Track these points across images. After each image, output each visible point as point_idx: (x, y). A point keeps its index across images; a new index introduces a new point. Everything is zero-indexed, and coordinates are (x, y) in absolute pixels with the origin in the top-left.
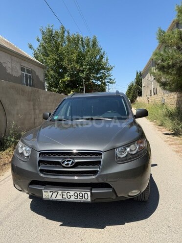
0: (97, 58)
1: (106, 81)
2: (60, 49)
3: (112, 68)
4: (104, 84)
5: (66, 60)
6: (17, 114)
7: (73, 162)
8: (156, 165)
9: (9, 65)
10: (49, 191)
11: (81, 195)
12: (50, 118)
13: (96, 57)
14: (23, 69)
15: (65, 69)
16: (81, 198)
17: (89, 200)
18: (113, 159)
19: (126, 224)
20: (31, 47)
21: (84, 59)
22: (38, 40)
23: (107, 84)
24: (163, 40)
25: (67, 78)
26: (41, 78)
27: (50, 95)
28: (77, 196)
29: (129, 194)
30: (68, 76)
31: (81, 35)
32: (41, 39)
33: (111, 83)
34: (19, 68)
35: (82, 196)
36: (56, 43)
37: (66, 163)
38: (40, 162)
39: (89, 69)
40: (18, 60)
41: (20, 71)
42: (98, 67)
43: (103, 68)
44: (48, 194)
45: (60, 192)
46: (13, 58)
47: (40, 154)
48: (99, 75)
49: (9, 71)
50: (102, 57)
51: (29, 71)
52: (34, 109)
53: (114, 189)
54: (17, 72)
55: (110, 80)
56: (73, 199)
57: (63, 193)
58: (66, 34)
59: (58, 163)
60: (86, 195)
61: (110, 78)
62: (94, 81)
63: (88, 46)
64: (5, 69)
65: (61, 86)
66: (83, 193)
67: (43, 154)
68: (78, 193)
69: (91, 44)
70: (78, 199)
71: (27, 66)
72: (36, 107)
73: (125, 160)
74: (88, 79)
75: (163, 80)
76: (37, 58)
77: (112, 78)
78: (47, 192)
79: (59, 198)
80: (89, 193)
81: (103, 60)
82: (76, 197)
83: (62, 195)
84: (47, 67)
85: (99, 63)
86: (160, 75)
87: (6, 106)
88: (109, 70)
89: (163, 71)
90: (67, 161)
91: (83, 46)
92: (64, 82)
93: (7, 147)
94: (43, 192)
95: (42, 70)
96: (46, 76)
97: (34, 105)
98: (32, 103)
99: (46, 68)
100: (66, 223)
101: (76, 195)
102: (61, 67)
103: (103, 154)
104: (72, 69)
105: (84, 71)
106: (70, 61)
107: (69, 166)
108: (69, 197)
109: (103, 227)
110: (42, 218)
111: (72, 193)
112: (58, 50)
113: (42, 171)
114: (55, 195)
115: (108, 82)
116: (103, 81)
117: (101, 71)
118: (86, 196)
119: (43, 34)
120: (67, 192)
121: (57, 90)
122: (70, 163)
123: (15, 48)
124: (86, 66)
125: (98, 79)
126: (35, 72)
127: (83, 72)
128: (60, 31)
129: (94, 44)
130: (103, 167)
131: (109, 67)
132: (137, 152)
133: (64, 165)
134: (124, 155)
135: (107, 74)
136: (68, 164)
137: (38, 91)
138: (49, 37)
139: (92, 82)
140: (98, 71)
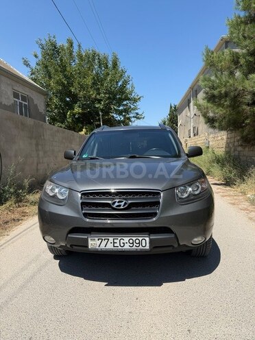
0: (120, 84)
1: (131, 115)
2: (68, 69)
3: (139, 99)
4: (129, 119)
5: (76, 84)
6: (16, 156)
7: (125, 203)
10: (96, 239)
11: (137, 241)
12: (76, 157)
13: (117, 82)
14: (16, 95)
16: (138, 245)
17: (148, 247)
21: (102, 85)
22: (36, 56)
23: (133, 119)
24: (211, 62)
25: (77, 110)
26: (42, 108)
27: (58, 131)
28: (133, 243)
29: (193, 242)
30: (79, 107)
31: (97, 51)
33: (138, 118)
34: (10, 93)
35: (139, 243)
36: (61, 60)
37: (117, 204)
38: (83, 204)
39: (109, 98)
40: (9, 82)
41: (12, 97)
42: (120, 97)
44: (95, 243)
45: (111, 239)
46: (3, 78)
48: (121, 108)
50: (126, 82)
51: (24, 98)
52: (37, 150)
54: (8, 98)
55: (137, 114)
56: (127, 247)
57: (115, 241)
58: (76, 49)
60: (144, 241)
61: (137, 111)
62: (115, 116)
63: (107, 67)
65: (70, 120)
66: (140, 239)
68: (134, 239)
69: (110, 65)
70: (134, 247)
71: (21, 90)
72: (40, 147)
74: (107, 111)
75: (211, 115)
76: (35, 80)
77: (139, 112)
78: (94, 240)
79: (110, 246)
80: (147, 239)
81: (128, 86)
82: (132, 245)
83: (114, 243)
84: (50, 94)
85: (122, 90)
86: (207, 108)
88: (135, 101)
89: (214, 102)
90: (119, 202)
91: (100, 67)
92: (74, 115)
93: (6, 200)
94: (89, 240)
95: (43, 97)
96: (48, 105)
97: (37, 145)
98: (34, 142)
101: (131, 241)
102: (70, 94)
103: (162, 193)
104: (85, 97)
105: (101, 100)
106: (82, 87)
107: (122, 207)
108: (122, 245)
111: (126, 239)
112: (66, 70)
113: (86, 215)
114: (104, 243)
115: (134, 117)
116: (127, 116)
117: (125, 103)
118: (143, 243)
119: (43, 48)
120: (119, 238)
122: (123, 203)
123: (5, 65)
124: (105, 94)
125: (120, 113)
126: (32, 100)
127: (99, 101)
128: (66, 45)
130: (162, 209)
131: (136, 97)
132: (200, 193)
133: (114, 206)
134: (185, 195)
135: (132, 107)
138: (52, 51)
139: (113, 117)
140: (120, 102)
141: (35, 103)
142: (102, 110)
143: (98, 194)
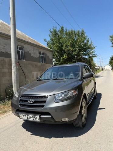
1: (91, 55)
2: (61, 40)
3: (94, 48)
5: (64, 46)
9: (32, 51)
13: (83, 42)
14: (40, 53)
15: (64, 50)
16: (36, 119)
17: (39, 120)
20: (45, 40)
21: (76, 44)
22: (50, 36)
26: (51, 57)
30: (66, 55)
31: (73, 30)
33: (94, 57)
36: (58, 37)
37: (30, 101)
38: (21, 100)
39: (79, 49)
40: (37, 48)
41: (38, 54)
42: (85, 48)
43: (89, 48)
46: (35, 47)
49: (32, 55)
50: (88, 41)
51: (43, 54)
53: (52, 116)
54: (37, 55)
55: (94, 55)
57: (28, 116)
61: (94, 53)
62: (83, 56)
64: (30, 54)
65: (62, 61)
66: (36, 116)
67: (22, 96)
68: (34, 116)
69: (80, 34)
71: (42, 51)
74: (78, 55)
78: (21, 115)
79: (26, 118)
81: (88, 43)
82: (33, 119)
84: (54, 51)
85: (85, 45)
88: (92, 49)
92: (64, 59)
99: (53, 51)
101: (33, 117)
105: (76, 51)
106: (67, 46)
108: (30, 118)
113: (20, 104)
117: (88, 50)
119: (51, 33)
122: (32, 101)
123: (36, 42)
124: (77, 47)
125: (86, 55)
129: (82, 34)
134: (61, 98)
135: (91, 52)
137: (45, 65)
138: (55, 34)
140: (85, 50)
141: (48, 55)
142: (76, 55)
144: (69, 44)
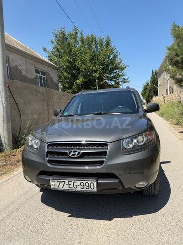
0: (111, 58)
1: (120, 80)
2: (73, 50)
3: (126, 67)
4: (118, 83)
5: (78, 61)
6: (32, 114)
7: (79, 153)
8: (170, 162)
9: (24, 67)
10: (56, 181)
11: (87, 184)
13: (109, 57)
14: (37, 71)
15: (78, 69)
16: (88, 187)
17: (95, 189)
18: (120, 150)
19: (134, 216)
20: (45, 50)
22: (52, 42)
23: (121, 83)
24: (178, 34)
25: (80, 81)
26: (55, 79)
27: (64, 95)
28: (84, 186)
29: (137, 186)
30: (82, 77)
32: (54, 41)
33: (124, 82)
34: (33, 70)
35: (88, 186)
37: (72, 153)
38: (48, 152)
39: (103, 69)
40: (32, 62)
41: (34, 73)
42: (111, 67)
43: (117, 68)
44: (55, 184)
45: (67, 182)
46: (28, 60)
47: (48, 145)
48: (112, 75)
49: (24, 73)
50: (115, 57)
51: (43, 73)
52: (48, 109)
53: (120, 179)
54: (32, 74)
55: (124, 79)
56: (79, 188)
57: (70, 183)
58: (79, 35)
59: (65, 154)
60: (92, 184)
61: (124, 77)
62: (107, 81)
63: (101, 45)
64: (20, 71)
66: (89, 182)
67: (51, 145)
68: (84, 182)
69: (104, 44)
70: (85, 189)
71: (41, 67)
72: (50, 107)
73: (132, 151)
74: (100, 79)
75: (178, 76)
76: (50, 60)
77: (126, 77)
78: (54, 182)
79: (66, 187)
80: (95, 183)
81: (117, 59)
82: (83, 187)
83: (69, 185)
84: (61, 69)
85: (112, 62)
86: (175, 71)
87: (21, 106)
88: (122, 69)
89: (178, 66)
90: (74, 152)
91: (96, 47)
93: (21, 145)
94: (51, 182)
95: (56, 72)
96: (60, 77)
97: (48, 105)
98: (45, 103)
99: (59, 70)
100: (74, 214)
101: (82, 184)
102: (74, 68)
103: (109, 145)
104: (85, 69)
105: (98, 70)
106: (83, 62)
107: (76, 156)
108: (75, 187)
109: (111, 219)
110: (51, 210)
111: (78, 183)
112: (71, 51)
113: (49, 161)
114: (62, 184)
115: (122, 82)
116: (117, 81)
117: (115, 71)
118: (92, 186)
119: (56, 36)
120: (73, 181)
121: (71, 91)
123: (29, 51)
125: (111, 79)
126: (49, 73)
127: (96, 71)
128: (73, 32)
129: (108, 44)
130: (109, 157)
131: (123, 66)
132: (144, 144)
133: (70, 155)
135: (120, 74)
136: (74, 155)
137: (51, 91)
138: (62, 39)
139: (106, 82)
140: (111, 71)
141: (51, 76)
142: (98, 78)
143: (60, 145)
144: (87, 57)
